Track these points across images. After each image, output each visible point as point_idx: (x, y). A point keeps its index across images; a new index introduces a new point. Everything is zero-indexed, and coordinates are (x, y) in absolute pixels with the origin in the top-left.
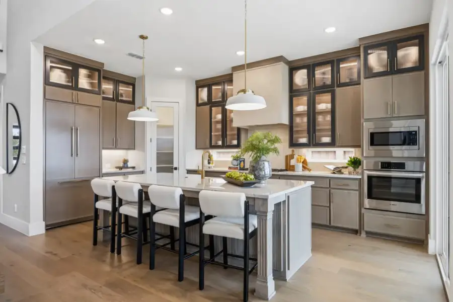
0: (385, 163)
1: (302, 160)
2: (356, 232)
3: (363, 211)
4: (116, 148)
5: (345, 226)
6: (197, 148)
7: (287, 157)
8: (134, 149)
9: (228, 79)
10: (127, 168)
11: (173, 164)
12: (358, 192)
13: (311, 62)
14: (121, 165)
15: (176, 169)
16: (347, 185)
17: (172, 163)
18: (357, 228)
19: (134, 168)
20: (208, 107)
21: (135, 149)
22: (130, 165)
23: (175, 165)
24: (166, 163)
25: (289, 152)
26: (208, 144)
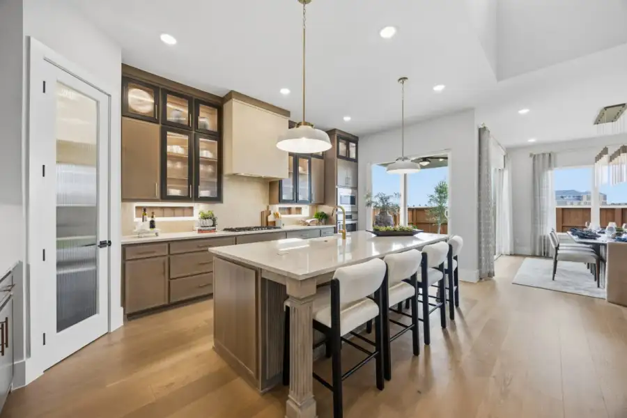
7: (262, 213)
11: (97, 235)
15: (103, 244)
20: (158, 126)
23: (102, 237)
25: (264, 208)
26: (158, 193)
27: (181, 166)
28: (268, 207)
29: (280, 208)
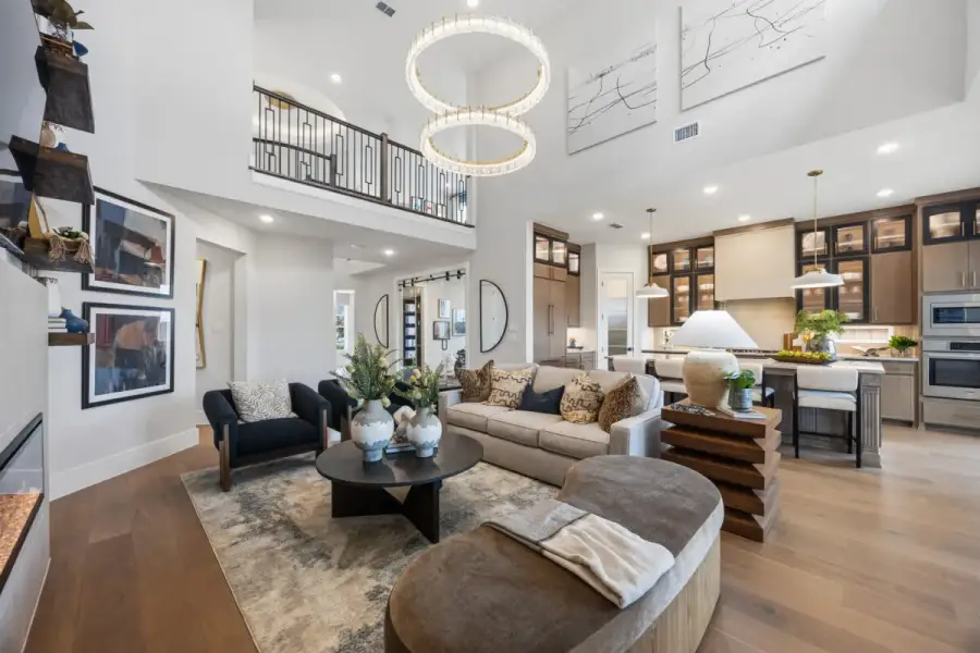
0: (957, 344)
2: (909, 424)
3: (921, 399)
5: (894, 417)
6: (649, 325)
7: (786, 336)
8: (578, 326)
9: (708, 242)
10: (576, 347)
12: (912, 378)
13: (833, 223)
15: (630, 349)
16: (898, 369)
17: (626, 344)
18: (912, 419)
19: (581, 348)
20: (668, 277)
22: (577, 345)
23: (629, 346)
24: (618, 342)
25: (789, 331)
26: (668, 321)
27: (687, 299)
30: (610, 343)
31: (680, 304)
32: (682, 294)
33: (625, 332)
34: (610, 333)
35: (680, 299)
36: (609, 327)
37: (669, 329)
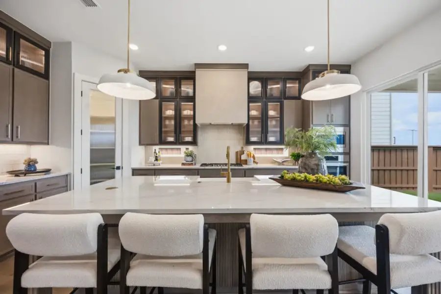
1: (252, 156)
4: (12, 141)
6: (140, 144)
7: (237, 153)
10: (35, 171)
11: (114, 162)
13: (265, 76)
14: (22, 167)
15: (118, 168)
20: (158, 101)
21: (48, 144)
22: (39, 167)
23: (118, 164)
25: (239, 149)
26: (157, 140)
27: (173, 122)
28: (242, 148)
29: (255, 149)
30: (91, 162)
31: (166, 126)
32: (169, 118)
33: (113, 150)
34: (92, 151)
35: (167, 122)
36: (91, 145)
37: (157, 148)
